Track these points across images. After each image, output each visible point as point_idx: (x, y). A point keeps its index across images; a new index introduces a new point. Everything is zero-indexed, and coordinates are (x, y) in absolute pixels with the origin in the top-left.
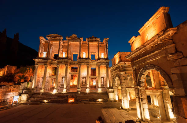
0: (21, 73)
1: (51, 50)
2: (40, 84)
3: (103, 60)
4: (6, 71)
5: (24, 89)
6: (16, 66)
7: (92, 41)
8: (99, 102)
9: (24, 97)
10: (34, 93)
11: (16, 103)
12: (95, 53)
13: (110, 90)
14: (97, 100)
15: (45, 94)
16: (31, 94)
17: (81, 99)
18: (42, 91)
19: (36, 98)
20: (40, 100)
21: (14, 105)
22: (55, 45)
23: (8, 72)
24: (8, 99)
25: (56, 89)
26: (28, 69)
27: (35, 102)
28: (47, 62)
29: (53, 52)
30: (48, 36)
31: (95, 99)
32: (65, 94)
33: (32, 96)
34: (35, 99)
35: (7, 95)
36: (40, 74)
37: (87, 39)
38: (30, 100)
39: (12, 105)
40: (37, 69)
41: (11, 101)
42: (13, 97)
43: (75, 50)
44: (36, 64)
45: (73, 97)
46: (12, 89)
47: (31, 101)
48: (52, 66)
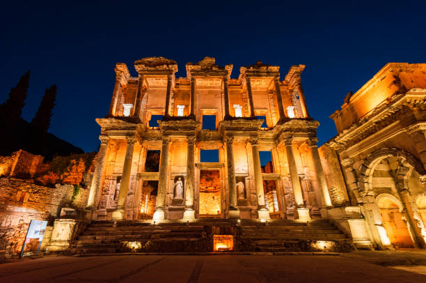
0: (55, 172)
1: (143, 103)
2: (109, 198)
3: (301, 122)
4: (15, 164)
5: (62, 205)
6: (42, 155)
7: (258, 75)
8: (320, 250)
9: (63, 230)
10: (94, 222)
11: (34, 247)
12: (265, 109)
13: (349, 209)
14: (314, 245)
15: (128, 226)
16: (86, 222)
17: (255, 240)
18: (118, 215)
19: (99, 235)
20: (115, 242)
21: (28, 254)
22: (154, 91)
23: (20, 170)
24: (9, 229)
25: (162, 208)
26: (74, 161)
27: (99, 246)
28: (134, 128)
29: (147, 108)
30: (139, 61)
31: (305, 242)
32: (191, 224)
33: (85, 230)
34: (97, 238)
35: (10, 213)
36: (111, 168)
37: (243, 70)
38: (80, 242)
39: (20, 254)
40: (104, 149)
41: (20, 241)
42: (26, 227)
43: (207, 102)
44: (102, 133)
45: (225, 231)
46: (27, 196)
47: (85, 246)
48: (144, 145)
